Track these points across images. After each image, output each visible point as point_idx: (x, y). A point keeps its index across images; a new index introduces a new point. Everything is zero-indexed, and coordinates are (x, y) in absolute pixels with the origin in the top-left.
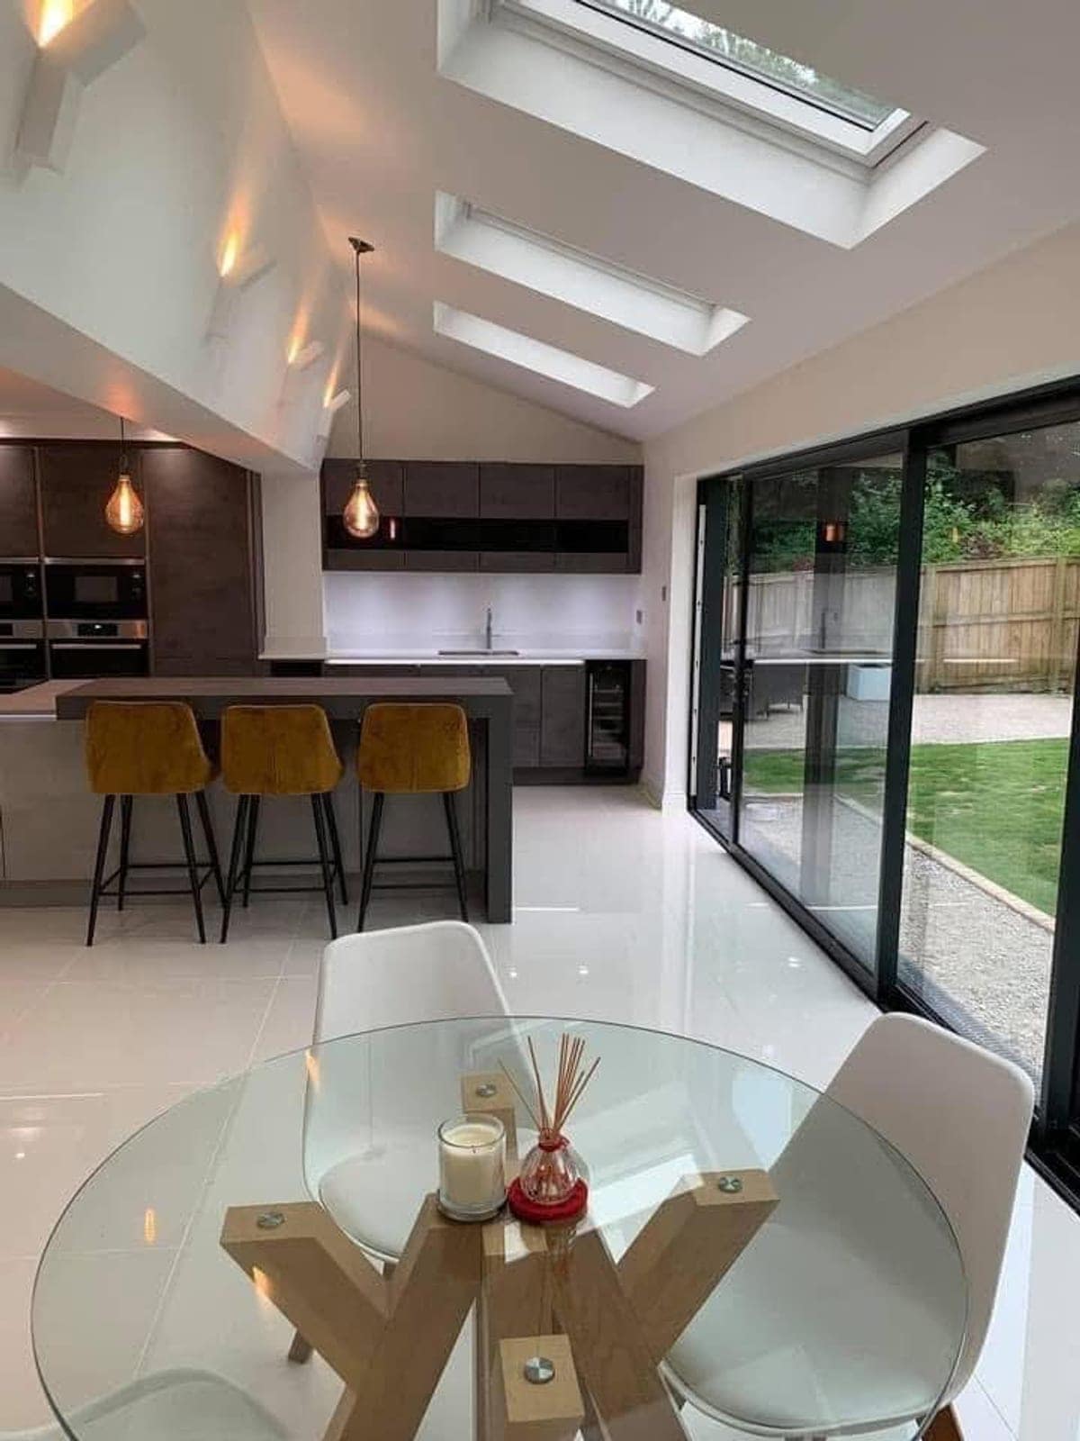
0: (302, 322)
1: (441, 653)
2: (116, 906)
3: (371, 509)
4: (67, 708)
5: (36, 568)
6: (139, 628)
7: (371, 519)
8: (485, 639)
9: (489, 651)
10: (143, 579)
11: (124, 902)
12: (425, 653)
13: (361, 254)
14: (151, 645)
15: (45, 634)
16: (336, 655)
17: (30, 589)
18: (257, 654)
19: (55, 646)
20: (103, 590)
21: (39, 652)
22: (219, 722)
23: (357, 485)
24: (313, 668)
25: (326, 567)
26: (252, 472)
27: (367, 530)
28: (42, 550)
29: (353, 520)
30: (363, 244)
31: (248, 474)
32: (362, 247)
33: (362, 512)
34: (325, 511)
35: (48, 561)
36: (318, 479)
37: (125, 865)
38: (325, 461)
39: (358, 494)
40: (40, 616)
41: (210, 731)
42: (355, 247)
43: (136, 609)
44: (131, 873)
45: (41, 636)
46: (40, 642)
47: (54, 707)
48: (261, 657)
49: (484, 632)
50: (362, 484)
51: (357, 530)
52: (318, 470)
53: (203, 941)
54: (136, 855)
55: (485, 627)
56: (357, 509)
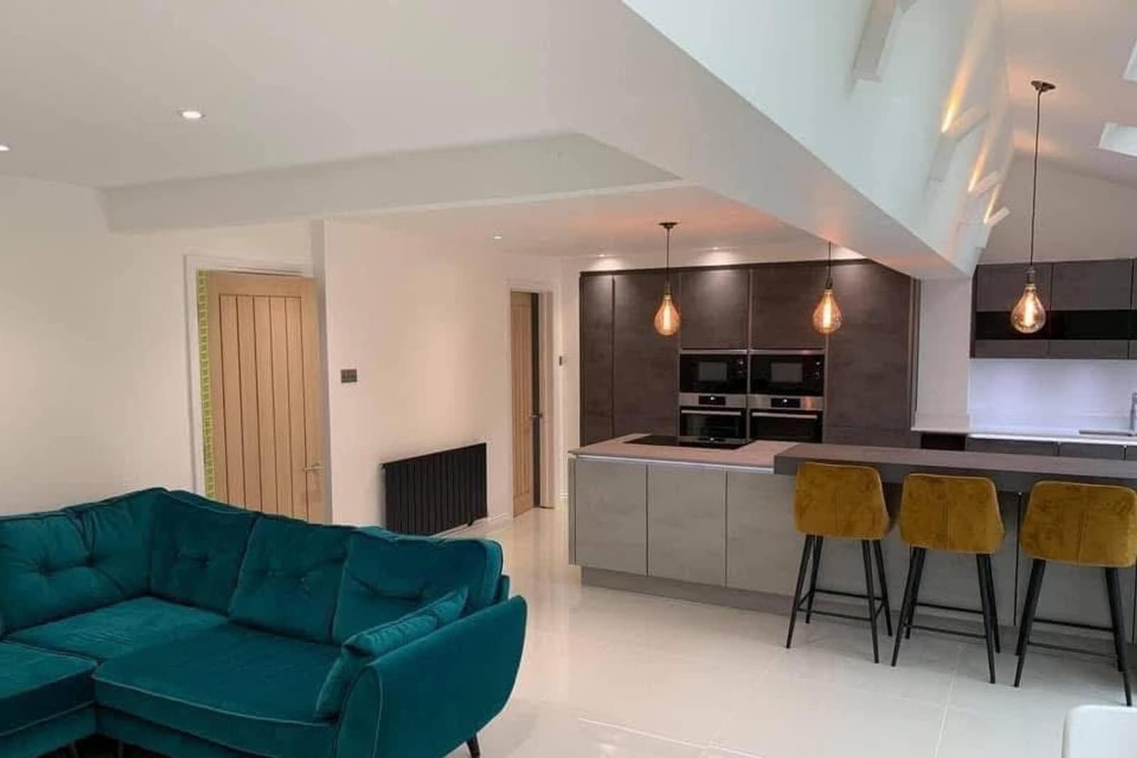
0: (982, 159)
1: (1082, 432)
2: (805, 620)
3: (1038, 308)
4: (783, 465)
5: (744, 357)
6: (808, 402)
7: (1037, 318)
8: (1129, 421)
9: (1132, 432)
10: (822, 365)
11: (811, 618)
12: (1066, 432)
13: (1043, 94)
14: (824, 417)
15: (747, 405)
16: (978, 429)
17: (740, 372)
18: (910, 427)
19: (755, 414)
20: (792, 374)
21: (742, 419)
22: (901, 485)
23: (1027, 288)
24: (957, 442)
25: (973, 355)
26: (915, 280)
27: (1033, 326)
28: (750, 343)
29: (1021, 317)
30: (1044, 84)
31: (912, 282)
32: (1044, 87)
33: (1029, 312)
34: (976, 307)
35: (753, 352)
36: (970, 283)
37: (813, 590)
38: (977, 266)
39: (1027, 295)
40: (745, 392)
41: (892, 493)
42: (1037, 89)
43: (815, 389)
44: (818, 596)
45: (745, 407)
46: (743, 411)
47: (772, 464)
48: (913, 429)
49: (1128, 415)
50: (1031, 287)
51: (1022, 326)
52: (971, 275)
53: (877, 661)
54: (822, 582)
55: (1129, 409)
56: (1024, 309)
